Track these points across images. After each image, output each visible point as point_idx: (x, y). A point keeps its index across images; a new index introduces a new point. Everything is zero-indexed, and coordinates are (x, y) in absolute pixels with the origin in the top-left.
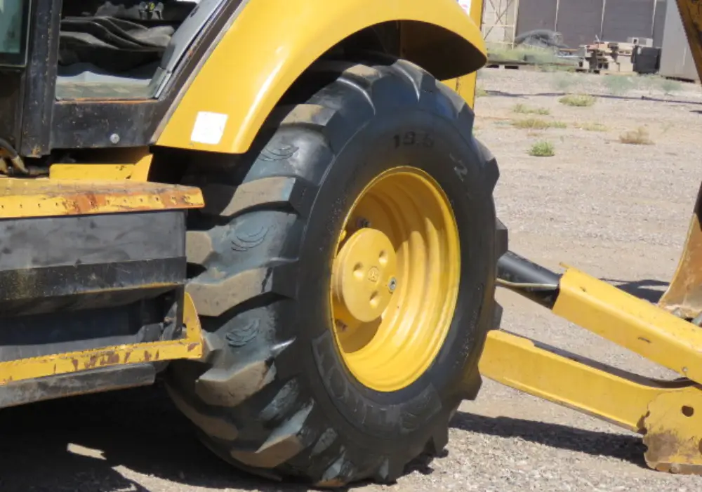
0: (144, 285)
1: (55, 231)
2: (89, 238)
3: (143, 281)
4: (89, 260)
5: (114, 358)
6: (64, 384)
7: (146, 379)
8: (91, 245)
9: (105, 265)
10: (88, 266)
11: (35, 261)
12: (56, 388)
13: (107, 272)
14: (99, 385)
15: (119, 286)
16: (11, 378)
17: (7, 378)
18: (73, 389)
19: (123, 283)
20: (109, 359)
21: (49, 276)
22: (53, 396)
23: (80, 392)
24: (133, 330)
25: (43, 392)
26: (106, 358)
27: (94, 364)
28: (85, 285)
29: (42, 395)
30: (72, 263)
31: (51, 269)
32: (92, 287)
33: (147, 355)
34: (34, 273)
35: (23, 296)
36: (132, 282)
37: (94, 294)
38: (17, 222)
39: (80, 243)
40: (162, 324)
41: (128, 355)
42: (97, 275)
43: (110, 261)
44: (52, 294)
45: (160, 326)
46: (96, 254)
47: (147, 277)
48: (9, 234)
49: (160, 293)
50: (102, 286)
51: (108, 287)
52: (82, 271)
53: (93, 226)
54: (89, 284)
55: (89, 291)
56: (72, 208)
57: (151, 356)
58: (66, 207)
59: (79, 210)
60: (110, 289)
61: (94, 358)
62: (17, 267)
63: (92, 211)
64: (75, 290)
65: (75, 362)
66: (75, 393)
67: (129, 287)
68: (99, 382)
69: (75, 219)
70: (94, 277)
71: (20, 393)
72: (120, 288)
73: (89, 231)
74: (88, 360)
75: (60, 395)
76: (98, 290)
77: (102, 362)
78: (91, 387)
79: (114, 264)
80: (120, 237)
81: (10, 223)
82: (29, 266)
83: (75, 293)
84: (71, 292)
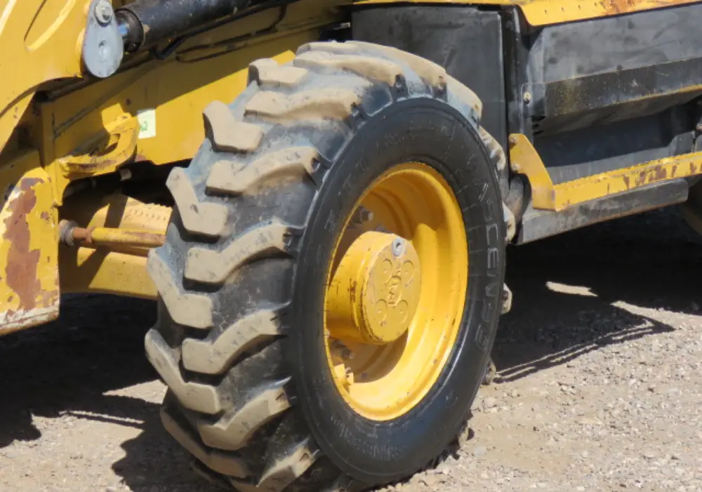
0: (682, 89)
1: (597, 34)
2: (628, 40)
3: (682, 85)
4: (630, 64)
5: (661, 172)
6: (604, 207)
7: (679, 197)
8: (631, 48)
9: (644, 69)
10: (629, 71)
11: (579, 70)
12: (596, 212)
13: (647, 77)
14: (637, 206)
15: (658, 92)
16: (569, 202)
17: (565, 202)
18: (612, 211)
19: (662, 88)
20: (657, 174)
21: (594, 85)
22: (594, 221)
23: (618, 215)
24: (665, 141)
25: (584, 217)
26: (654, 173)
27: (643, 181)
28: (627, 93)
29: (583, 221)
30: (613, 70)
31: (595, 77)
32: (634, 95)
33: (692, 167)
34: (579, 83)
35: (571, 110)
36: (671, 87)
37: (635, 102)
38: (561, 27)
39: (619, 47)
40: (693, 133)
41: (674, 168)
42: (637, 81)
43: (649, 64)
44: (596, 106)
45: (691, 135)
46: (635, 59)
47: (684, 79)
48: (554, 42)
49: (693, 97)
50: (643, 95)
51: (648, 94)
52: (623, 77)
53: (631, 26)
54: (632, 91)
55: (632, 99)
56: (611, 7)
57: (696, 168)
58: (604, 7)
59: (618, 10)
60: (650, 96)
61: (643, 174)
62: (563, 78)
63: (629, 9)
64: (618, 100)
65: (627, 180)
66: (613, 216)
67: (668, 92)
68: (636, 202)
69: (613, 20)
70: (635, 84)
71: (563, 219)
72: (660, 94)
73: (628, 32)
74: (637, 176)
75: (600, 219)
76: (639, 98)
77: (651, 179)
78: (629, 208)
79: (654, 68)
80: (657, 36)
81: (554, 29)
82: (574, 76)
83: (618, 103)
84: (614, 102)
